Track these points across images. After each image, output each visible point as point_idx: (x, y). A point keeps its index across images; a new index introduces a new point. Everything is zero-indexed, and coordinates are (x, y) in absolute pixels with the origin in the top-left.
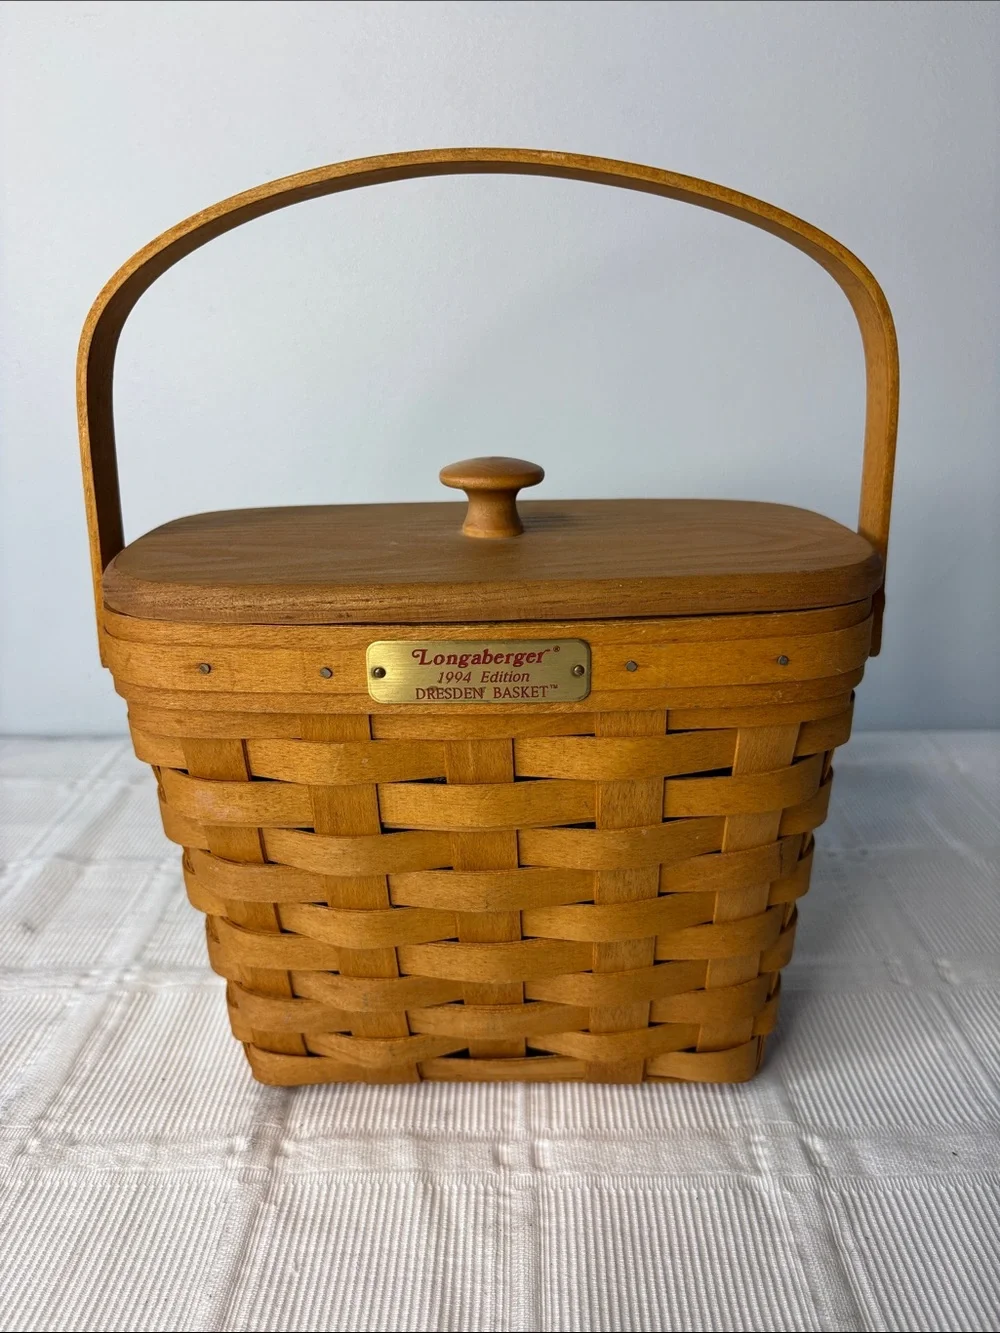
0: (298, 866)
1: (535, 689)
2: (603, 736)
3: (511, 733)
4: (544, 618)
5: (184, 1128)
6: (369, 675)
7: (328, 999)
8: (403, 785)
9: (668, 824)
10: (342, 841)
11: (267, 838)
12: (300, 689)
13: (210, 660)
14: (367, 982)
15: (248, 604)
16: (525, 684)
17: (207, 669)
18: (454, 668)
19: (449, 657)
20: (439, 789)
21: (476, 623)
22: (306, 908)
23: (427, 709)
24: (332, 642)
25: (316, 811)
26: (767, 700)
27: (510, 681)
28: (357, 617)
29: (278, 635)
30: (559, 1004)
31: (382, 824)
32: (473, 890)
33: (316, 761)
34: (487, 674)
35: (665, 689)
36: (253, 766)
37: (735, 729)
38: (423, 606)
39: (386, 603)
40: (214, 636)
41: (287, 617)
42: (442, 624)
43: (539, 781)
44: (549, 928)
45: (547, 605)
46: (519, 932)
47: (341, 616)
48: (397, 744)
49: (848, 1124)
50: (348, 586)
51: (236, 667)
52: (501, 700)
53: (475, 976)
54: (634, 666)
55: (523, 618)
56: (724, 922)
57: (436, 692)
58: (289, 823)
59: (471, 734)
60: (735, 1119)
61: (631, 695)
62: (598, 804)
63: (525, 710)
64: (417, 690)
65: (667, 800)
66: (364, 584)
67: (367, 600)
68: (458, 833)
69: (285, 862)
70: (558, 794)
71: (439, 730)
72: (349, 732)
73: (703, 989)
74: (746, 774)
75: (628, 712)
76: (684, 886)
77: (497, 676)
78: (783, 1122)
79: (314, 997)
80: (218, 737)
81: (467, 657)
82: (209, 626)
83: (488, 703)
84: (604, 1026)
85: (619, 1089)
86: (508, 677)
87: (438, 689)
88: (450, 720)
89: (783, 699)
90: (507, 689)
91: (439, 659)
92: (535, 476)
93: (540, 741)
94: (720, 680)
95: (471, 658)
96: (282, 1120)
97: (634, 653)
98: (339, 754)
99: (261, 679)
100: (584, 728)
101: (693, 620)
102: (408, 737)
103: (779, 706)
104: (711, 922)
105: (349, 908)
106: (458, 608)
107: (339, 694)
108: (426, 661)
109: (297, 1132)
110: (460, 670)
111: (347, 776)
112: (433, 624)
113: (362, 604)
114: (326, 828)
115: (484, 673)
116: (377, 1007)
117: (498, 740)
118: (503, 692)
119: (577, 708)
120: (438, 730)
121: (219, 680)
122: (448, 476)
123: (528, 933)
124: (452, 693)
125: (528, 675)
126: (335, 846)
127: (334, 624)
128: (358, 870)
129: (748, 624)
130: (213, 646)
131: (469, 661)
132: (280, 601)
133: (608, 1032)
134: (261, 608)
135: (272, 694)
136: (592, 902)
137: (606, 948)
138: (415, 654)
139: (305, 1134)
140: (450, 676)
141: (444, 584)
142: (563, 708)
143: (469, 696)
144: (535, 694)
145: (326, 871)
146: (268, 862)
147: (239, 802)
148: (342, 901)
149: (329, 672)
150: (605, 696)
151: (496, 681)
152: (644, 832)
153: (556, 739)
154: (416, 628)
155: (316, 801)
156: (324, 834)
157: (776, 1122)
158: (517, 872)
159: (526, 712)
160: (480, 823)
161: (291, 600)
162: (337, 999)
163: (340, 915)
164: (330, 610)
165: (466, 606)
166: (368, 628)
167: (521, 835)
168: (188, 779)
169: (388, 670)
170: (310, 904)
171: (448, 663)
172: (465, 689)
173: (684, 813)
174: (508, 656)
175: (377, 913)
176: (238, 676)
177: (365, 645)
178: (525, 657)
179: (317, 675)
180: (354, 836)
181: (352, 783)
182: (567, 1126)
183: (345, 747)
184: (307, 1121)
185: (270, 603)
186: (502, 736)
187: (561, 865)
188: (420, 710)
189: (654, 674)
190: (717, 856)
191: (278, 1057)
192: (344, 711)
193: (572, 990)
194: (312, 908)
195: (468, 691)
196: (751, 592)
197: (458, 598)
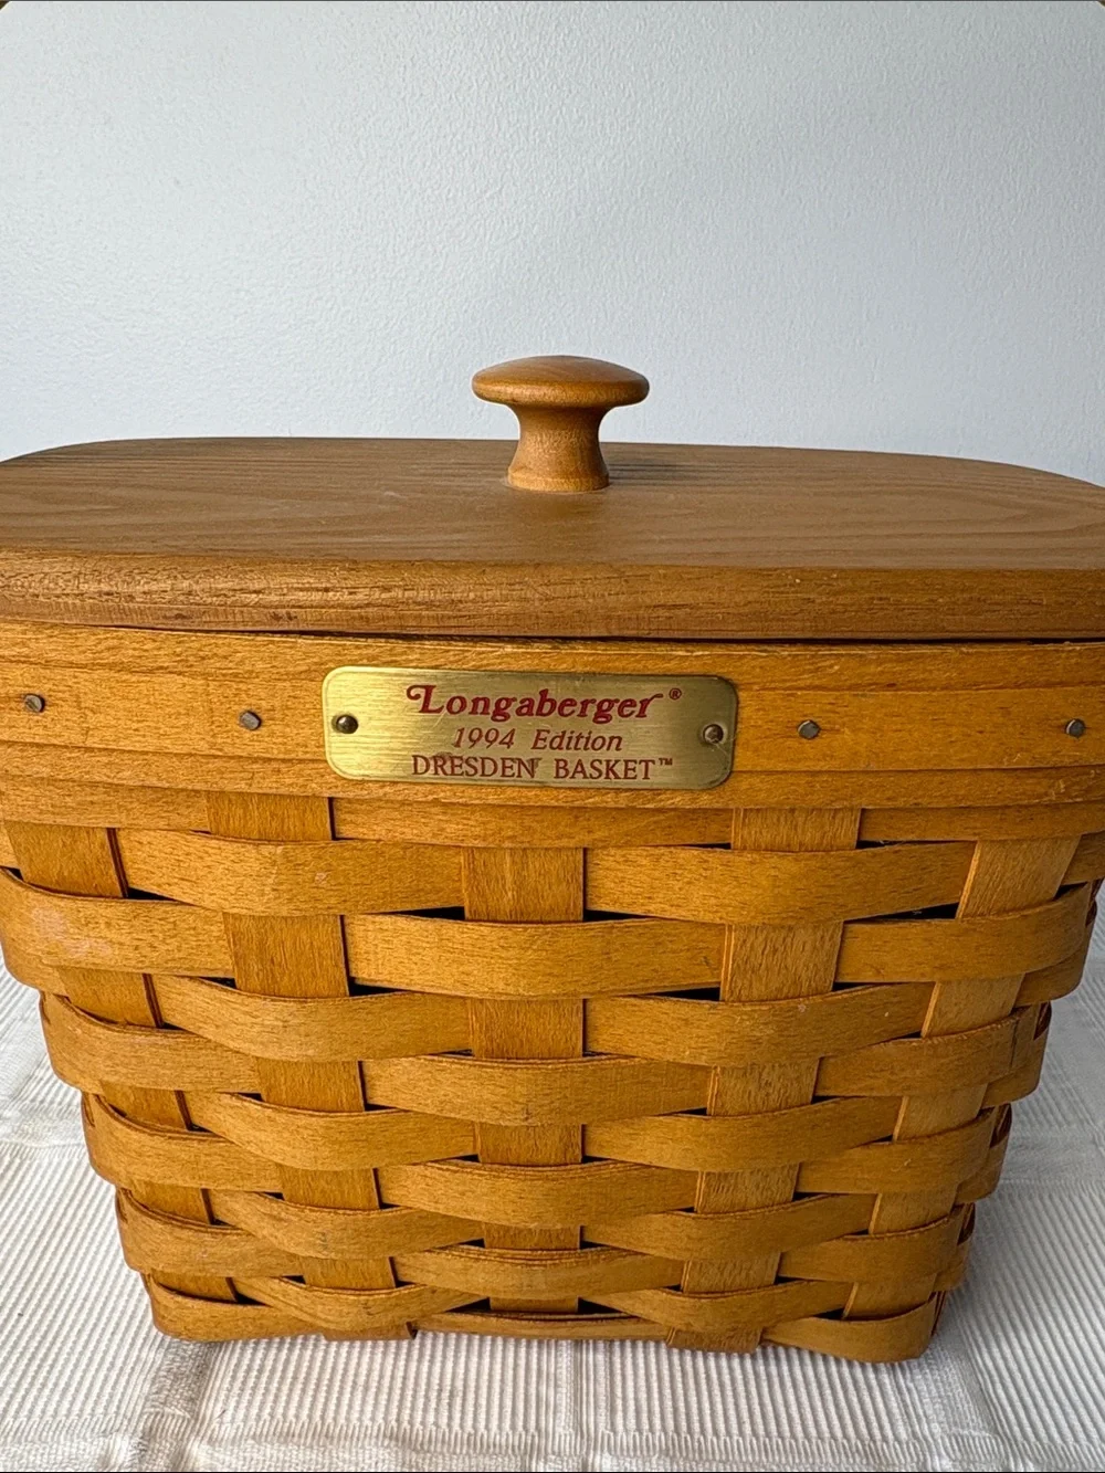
0: (210, 1037)
1: (631, 765)
2: (745, 848)
3: (585, 839)
4: (652, 635)
5: (38, 1411)
6: (328, 728)
7: (265, 1232)
8: (387, 919)
9: (842, 995)
10: (280, 1005)
11: (159, 987)
12: (203, 747)
13: (44, 689)
14: (326, 1215)
15: (105, 587)
16: (613, 754)
17: (38, 703)
18: (485, 723)
19: (476, 701)
20: (450, 927)
21: (528, 640)
22: (226, 1099)
23: (431, 793)
24: (260, 666)
25: (236, 955)
26: (1040, 796)
27: (586, 749)
28: (307, 620)
29: (163, 648)
30: (637, 1253)
31: (351, 980)
32: (505, 1091)
33: (236, 874)
34: (543, 735)
35: (865, 772)
36: (130, 872)
37: (975, 843)
38: (429, 605)
39: (361, 597)
40: (46, 645)
41: (178, 616)
42: (463, 638)
43: (628, 922)
44: (630, 1146)
45: (663, 613)
46: (578, 1151)
47: (277, 618)
48: (379, 848)
49: (1076, 1440)
50: (292, 562)
51: (89, 704)
52: (568, 782)
53: (504, 1216)
54: (813, 731)
55: (616, 633)
56: (912, 1139)
57: (449, 764)
58: (191, 969)
59: (510, 838)
60: (900, 1423)
61: (804, 780)
62: (728, 964)
63: (609, 800)
64: (415, 757)
65: (844, 955)
66: (322, 560)
67: (326, 590)
68: (481, 1001)
69: (191, 1028)
70: (658, 944)
71: (453, 829)
72: (293, 826)
73: (866, 1232)
74: (982, 915)
75: (792, 811)
76: (855, 1087)
77: (562, 737)
78: (975, 1434)
79: (243, 1226)
80: (65, 821)
81: (509, 701)
82: (40, 626)
83: (543, 786)
84: (705, 1284)
85: (717, 1357)
86: (583, 741)
87: (452, 758)
88: (473, 813)
89: (1067, 794)
90: (580, 763)
91: (457, 704)
92: (633, 390)
93: (633, 854)
94: (962, 760)
95: (515, 705)
96: (193, 1401)
97: (814, 706)
98: (274, 863)
99: (135, 726)
100: (713, 833)
101: (926, 650)
102: (399, 837)
103: (1055, 807)
104: (889, 1138)
105: (298, 1107)
106: (494, 610)
107: (276, 760)
108: (431, 707)
109: (215, 1425)
110: (495, 725)
111: (290, 900)
112: (449, 638)
113: (316, 597)
114: (255, 983)
115: (539, 732)
116: (342, 1252)
117: (559, 850)
118: (571, 768)
119: (705, 800)
120: (451, 828)
121: (59, 725)
122: (487, 385)
123: (593, 1152)
124: (478, 765)
125: (620, 739)
126: (272, 1013)
127: (264, 632)
128: (310, 1052)
129: (1023, 660)
130: (47, 664)
131: (512, 710)
132: (167, 585)
133: (710, 1292)
134: (131, 598)
135: (154, 753)
136: (702, 1112)
137: (717, 1180)
138: (413, 693)
139: (228, 1431)
140: (475, 736)
141: (470, 564)
142: (679, 800)
143: (508, 772)
144: (631, 774)
145: (256, 1050)
146: (163, 1025)
147: (105, 933)
148: (284, 1097)
149: (256, 719)
150: (755, 781)
151: (559, 747)
152: (802, 1008)
153: (663, 850)
154: (416, 645)
155: (236, 937)
156: (252, 993)
157: (966, 1432)
158: (578, 1065)
159: (612, 805)
160: (522, 989)
161: (186, 584)
162: (279, 1235)
163: (282, 1118)
164: (257, 605)
165: (509, 607)
166: (326, 641)
167: (590, 1006)
168: (20, 889)
169: (361, 719)
170: (232, 1094)
171: (474, 712)
172: (503, 760)
173: (869, 977)
174: (585, 704)
175: (342, 1118)
176: (92, 720)
177: (320, 672)
178: (616, 706)
179: (234, 725)
180: (303, 998)
181: (298, 913)
182: (639, 1429)
183: (285, 855)
184: (232, 1404)
185: (146, 588)
186: (564, 842)
187: (656, 1055)
188: (419, 794)
189: (846, 744)
190: (915, 1042)
191: (189, 1302)
192: (283, 790)
193: (660, 1236)
194: (235, 1102)
195: (508, 763)
196: (1030, 603)
197: (495, 593)
